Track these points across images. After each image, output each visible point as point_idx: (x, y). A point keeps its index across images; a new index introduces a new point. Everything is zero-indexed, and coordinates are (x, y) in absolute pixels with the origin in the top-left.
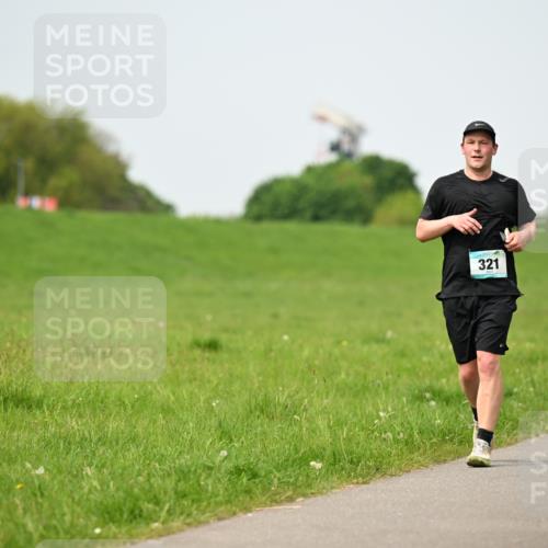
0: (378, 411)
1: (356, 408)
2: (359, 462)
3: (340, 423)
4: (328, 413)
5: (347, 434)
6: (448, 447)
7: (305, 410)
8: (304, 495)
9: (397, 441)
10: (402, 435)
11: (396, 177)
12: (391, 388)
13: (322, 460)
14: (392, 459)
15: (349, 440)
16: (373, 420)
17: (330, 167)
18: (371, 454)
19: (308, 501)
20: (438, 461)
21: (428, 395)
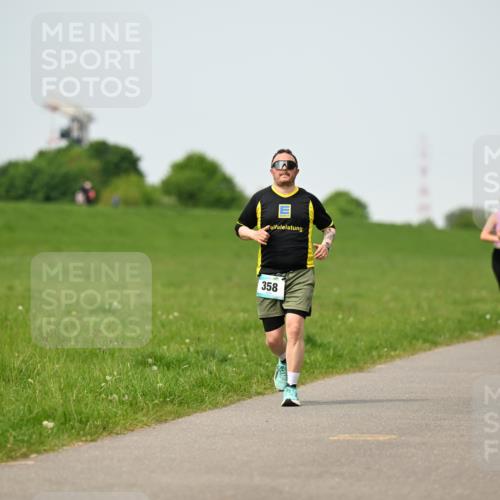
0: (105, 376)
1: (85, 373)
2: (88, 421)
3: (70, 386)
4: (60, 377)
5: (77, 396)
6: (169, 407)
7: (38, 374)
8: (38, 452)
9: (122, 402)
10: (126, 397)
11: (120, 162)
12: (116, 355)
13: (54, 420)
14: (117, 419)
15: (78, 401)
16: (100, 384)
17: (60, 152)
18: (99, 414)
19: (41, 457)
20: (160, 420)
21: (150, 360)
